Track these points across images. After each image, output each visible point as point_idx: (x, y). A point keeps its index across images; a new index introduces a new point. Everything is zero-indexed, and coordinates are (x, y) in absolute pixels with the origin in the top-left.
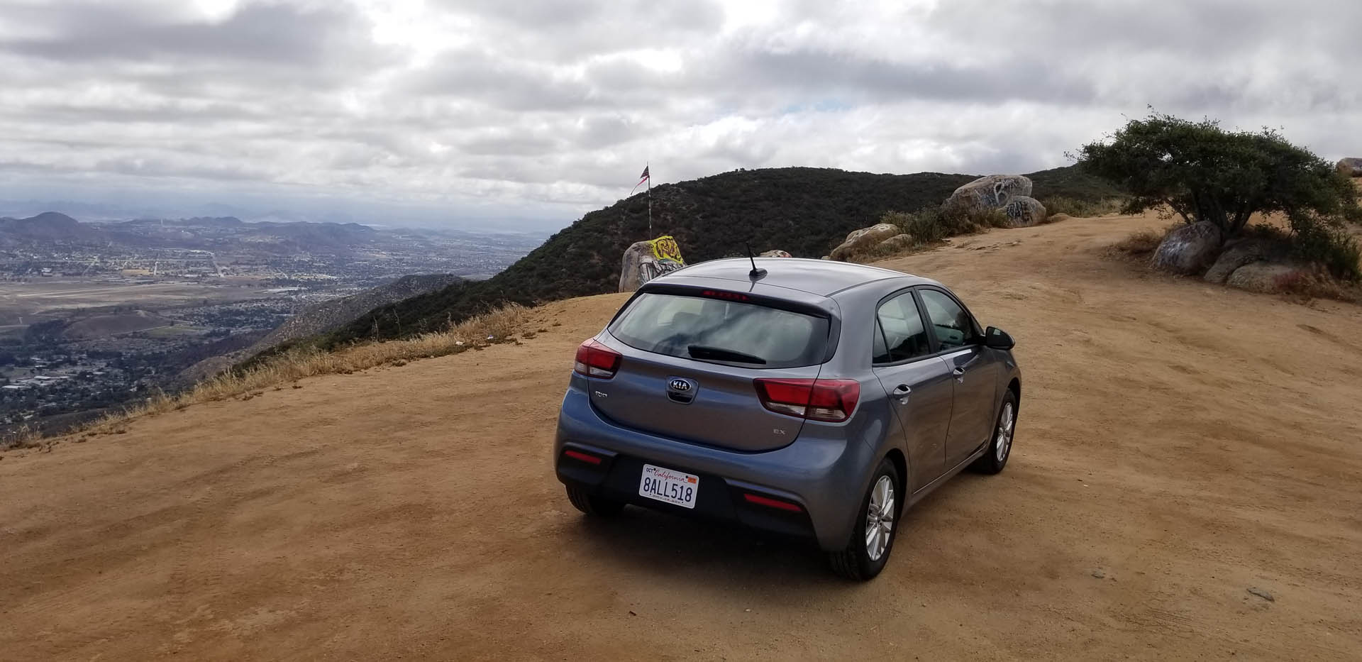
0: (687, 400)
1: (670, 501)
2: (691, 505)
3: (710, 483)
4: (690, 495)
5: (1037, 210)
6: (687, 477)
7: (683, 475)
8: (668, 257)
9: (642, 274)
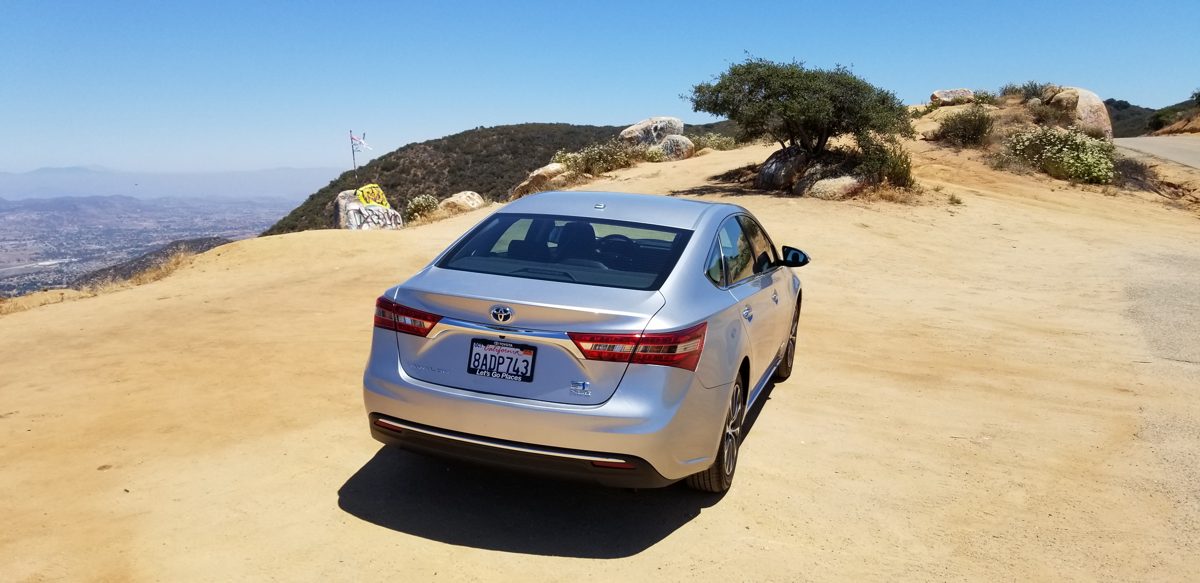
5: (687, 146)
8: (375, 204)
9: (350, 220)
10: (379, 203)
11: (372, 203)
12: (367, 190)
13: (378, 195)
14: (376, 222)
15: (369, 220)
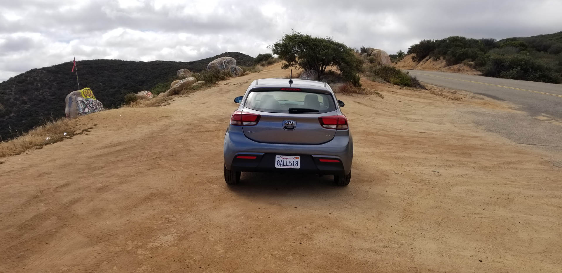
0: (293, 128)
1: (289, 167)
2: (298, 167)
3: (305, 157)
4: (297, 164)
5: (240, 70)
6: (295, 157)
7: (294, 157)
8: (90, 98)
9: (79, 106)
10: (91, 97)
11: (88, 97)
12: (85, 91)
13: (90, 93)
14: (92, 107)
15: (88, 106)
